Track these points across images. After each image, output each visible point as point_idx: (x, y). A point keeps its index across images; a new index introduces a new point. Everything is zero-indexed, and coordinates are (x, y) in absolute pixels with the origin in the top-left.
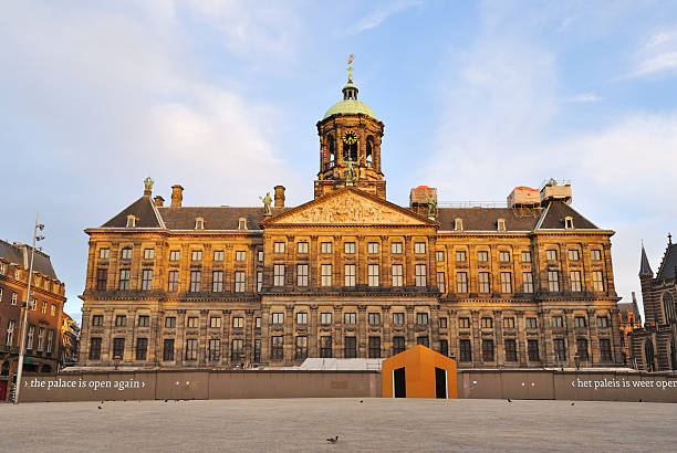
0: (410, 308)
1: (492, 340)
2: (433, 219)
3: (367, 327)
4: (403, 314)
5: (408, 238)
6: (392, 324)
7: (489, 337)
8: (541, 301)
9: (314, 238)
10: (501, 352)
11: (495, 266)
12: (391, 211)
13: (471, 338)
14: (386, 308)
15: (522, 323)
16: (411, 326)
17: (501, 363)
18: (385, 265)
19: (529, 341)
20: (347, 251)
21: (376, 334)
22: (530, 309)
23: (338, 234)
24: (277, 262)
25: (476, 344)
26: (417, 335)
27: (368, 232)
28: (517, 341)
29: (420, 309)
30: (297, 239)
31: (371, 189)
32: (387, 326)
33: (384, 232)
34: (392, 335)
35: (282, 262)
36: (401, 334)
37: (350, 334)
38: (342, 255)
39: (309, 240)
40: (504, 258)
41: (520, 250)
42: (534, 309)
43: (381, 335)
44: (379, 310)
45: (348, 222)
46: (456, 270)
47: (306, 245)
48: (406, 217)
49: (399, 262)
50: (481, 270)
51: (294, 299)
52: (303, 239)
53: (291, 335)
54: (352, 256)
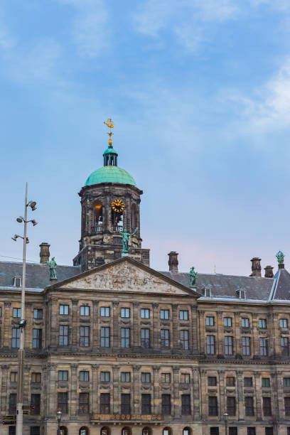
0: (175, 369)
1: (234, 398)
2: (195, 290)
3: (140, 385)
4: (170, 374)
5: (174, 306)
6: (161, 383)
7: (232, 394)
8: (275, 364)
9: (96, 303)
10: (241, 407)
11: (238, 331)
12: (161, 281)
13: (218, 395)
14: (156, 369)
15: (258, 383)
16: (177, 385)
17: (241, 417)
18: (155, 330)
19: (264, 398)
20: (123, 316)
21: (147, 392)
22: (264, 370)
23: (116, 299)
24: (62, 323)
25: (222, 401)
26: (181, 393)
27: (142, 299)
28: (255, 398)
29: (184, 370)
30: (80, 303)
31: (137, 256)
32: (157, 385)
33: (155, 301)
34: (161, 393)
35: (66, 323)
36: (168, 392)
37: (126, 391)
38: (120, 319)
39: (90, 304)
40: (244, 324)
41: (258, 318)
42: (269, 370)
43: (152, 392)
44: (149, 370)
45: (125, 289)
46: (206, 334)
47: (87, 309)
48: (173, 288)
49: (167, 327)
50: (227, 334)
51: (78, 358)
52: (85, 302)
53: (76, 391)
54: (128, 320)
